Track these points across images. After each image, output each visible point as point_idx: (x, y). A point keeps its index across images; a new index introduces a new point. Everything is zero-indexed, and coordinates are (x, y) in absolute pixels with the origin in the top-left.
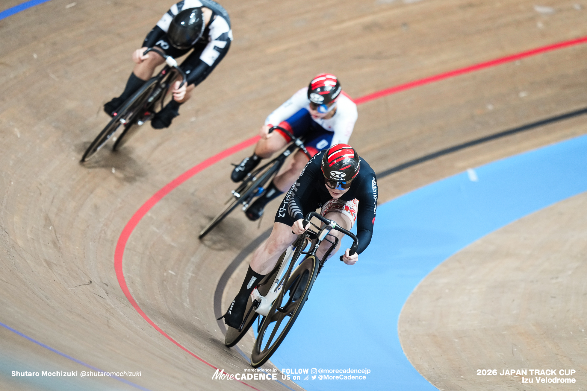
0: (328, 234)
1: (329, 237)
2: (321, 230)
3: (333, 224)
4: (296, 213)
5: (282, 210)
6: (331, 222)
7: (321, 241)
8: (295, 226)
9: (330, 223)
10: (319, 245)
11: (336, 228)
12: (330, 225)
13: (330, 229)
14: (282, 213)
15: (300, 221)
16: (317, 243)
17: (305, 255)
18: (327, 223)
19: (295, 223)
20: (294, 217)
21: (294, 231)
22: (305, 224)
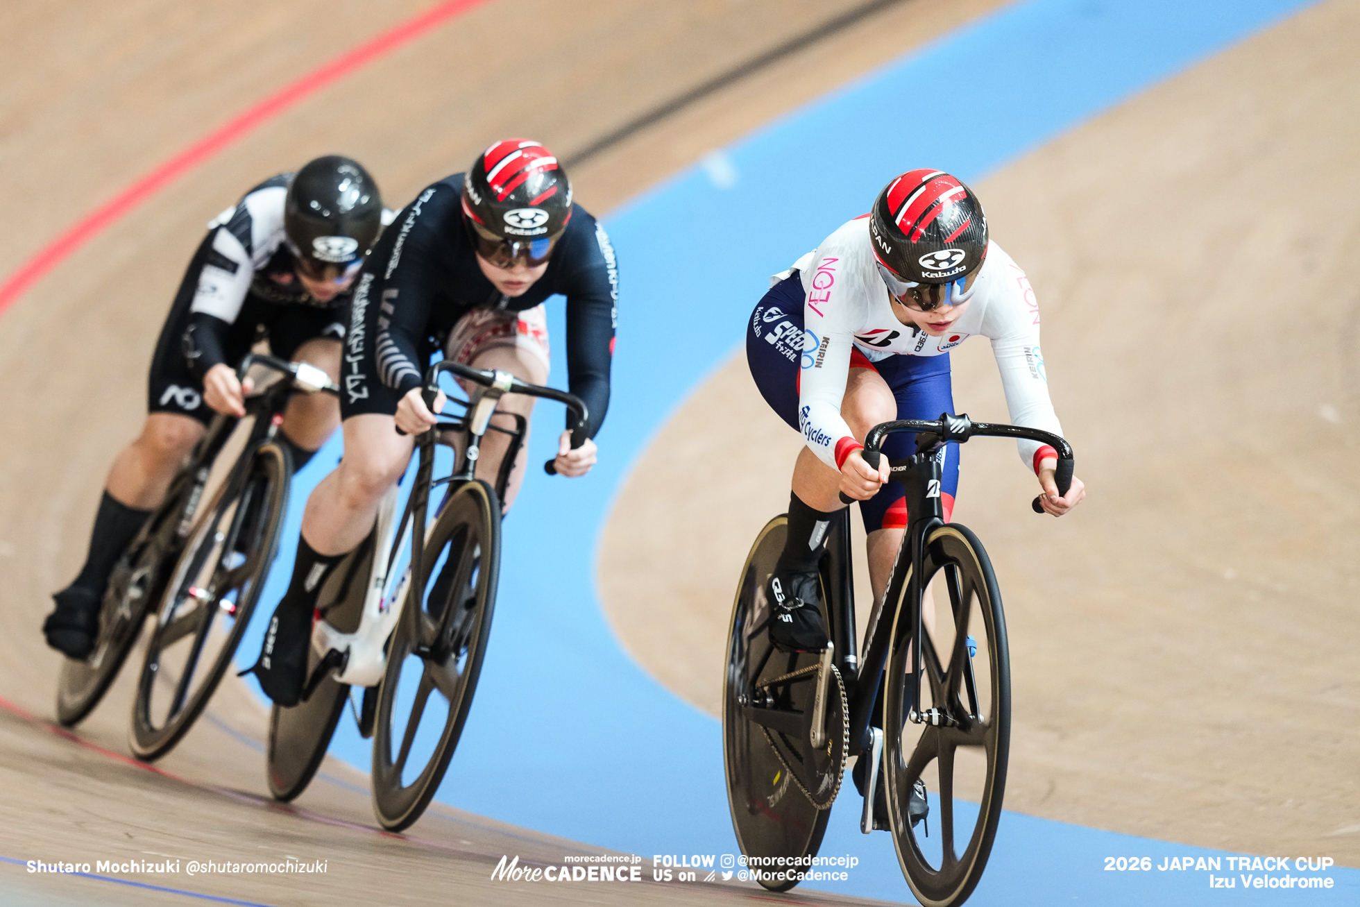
0: (496, 412)
1: (499, 418)
2: (471, 406)
3: (504, 380)
4: (401, 374)
5: (353, 381)
6: (495, 376)
7: (480, 437)
8: (403, 411)
9: (493, 379)
10: (478, 446)
11: (515, 389)
12: (496, 385)
13: (497, 394)
14: (357, 389)
15: (415, 395)
16: (470, 443)
17: (444, 487)
18: (488, 382)
19: (401, 404)
20: (397, 385)
21: (403, 428)
22: (429, 398)
